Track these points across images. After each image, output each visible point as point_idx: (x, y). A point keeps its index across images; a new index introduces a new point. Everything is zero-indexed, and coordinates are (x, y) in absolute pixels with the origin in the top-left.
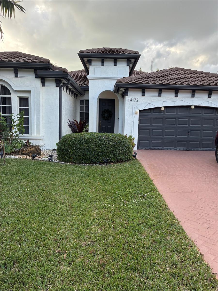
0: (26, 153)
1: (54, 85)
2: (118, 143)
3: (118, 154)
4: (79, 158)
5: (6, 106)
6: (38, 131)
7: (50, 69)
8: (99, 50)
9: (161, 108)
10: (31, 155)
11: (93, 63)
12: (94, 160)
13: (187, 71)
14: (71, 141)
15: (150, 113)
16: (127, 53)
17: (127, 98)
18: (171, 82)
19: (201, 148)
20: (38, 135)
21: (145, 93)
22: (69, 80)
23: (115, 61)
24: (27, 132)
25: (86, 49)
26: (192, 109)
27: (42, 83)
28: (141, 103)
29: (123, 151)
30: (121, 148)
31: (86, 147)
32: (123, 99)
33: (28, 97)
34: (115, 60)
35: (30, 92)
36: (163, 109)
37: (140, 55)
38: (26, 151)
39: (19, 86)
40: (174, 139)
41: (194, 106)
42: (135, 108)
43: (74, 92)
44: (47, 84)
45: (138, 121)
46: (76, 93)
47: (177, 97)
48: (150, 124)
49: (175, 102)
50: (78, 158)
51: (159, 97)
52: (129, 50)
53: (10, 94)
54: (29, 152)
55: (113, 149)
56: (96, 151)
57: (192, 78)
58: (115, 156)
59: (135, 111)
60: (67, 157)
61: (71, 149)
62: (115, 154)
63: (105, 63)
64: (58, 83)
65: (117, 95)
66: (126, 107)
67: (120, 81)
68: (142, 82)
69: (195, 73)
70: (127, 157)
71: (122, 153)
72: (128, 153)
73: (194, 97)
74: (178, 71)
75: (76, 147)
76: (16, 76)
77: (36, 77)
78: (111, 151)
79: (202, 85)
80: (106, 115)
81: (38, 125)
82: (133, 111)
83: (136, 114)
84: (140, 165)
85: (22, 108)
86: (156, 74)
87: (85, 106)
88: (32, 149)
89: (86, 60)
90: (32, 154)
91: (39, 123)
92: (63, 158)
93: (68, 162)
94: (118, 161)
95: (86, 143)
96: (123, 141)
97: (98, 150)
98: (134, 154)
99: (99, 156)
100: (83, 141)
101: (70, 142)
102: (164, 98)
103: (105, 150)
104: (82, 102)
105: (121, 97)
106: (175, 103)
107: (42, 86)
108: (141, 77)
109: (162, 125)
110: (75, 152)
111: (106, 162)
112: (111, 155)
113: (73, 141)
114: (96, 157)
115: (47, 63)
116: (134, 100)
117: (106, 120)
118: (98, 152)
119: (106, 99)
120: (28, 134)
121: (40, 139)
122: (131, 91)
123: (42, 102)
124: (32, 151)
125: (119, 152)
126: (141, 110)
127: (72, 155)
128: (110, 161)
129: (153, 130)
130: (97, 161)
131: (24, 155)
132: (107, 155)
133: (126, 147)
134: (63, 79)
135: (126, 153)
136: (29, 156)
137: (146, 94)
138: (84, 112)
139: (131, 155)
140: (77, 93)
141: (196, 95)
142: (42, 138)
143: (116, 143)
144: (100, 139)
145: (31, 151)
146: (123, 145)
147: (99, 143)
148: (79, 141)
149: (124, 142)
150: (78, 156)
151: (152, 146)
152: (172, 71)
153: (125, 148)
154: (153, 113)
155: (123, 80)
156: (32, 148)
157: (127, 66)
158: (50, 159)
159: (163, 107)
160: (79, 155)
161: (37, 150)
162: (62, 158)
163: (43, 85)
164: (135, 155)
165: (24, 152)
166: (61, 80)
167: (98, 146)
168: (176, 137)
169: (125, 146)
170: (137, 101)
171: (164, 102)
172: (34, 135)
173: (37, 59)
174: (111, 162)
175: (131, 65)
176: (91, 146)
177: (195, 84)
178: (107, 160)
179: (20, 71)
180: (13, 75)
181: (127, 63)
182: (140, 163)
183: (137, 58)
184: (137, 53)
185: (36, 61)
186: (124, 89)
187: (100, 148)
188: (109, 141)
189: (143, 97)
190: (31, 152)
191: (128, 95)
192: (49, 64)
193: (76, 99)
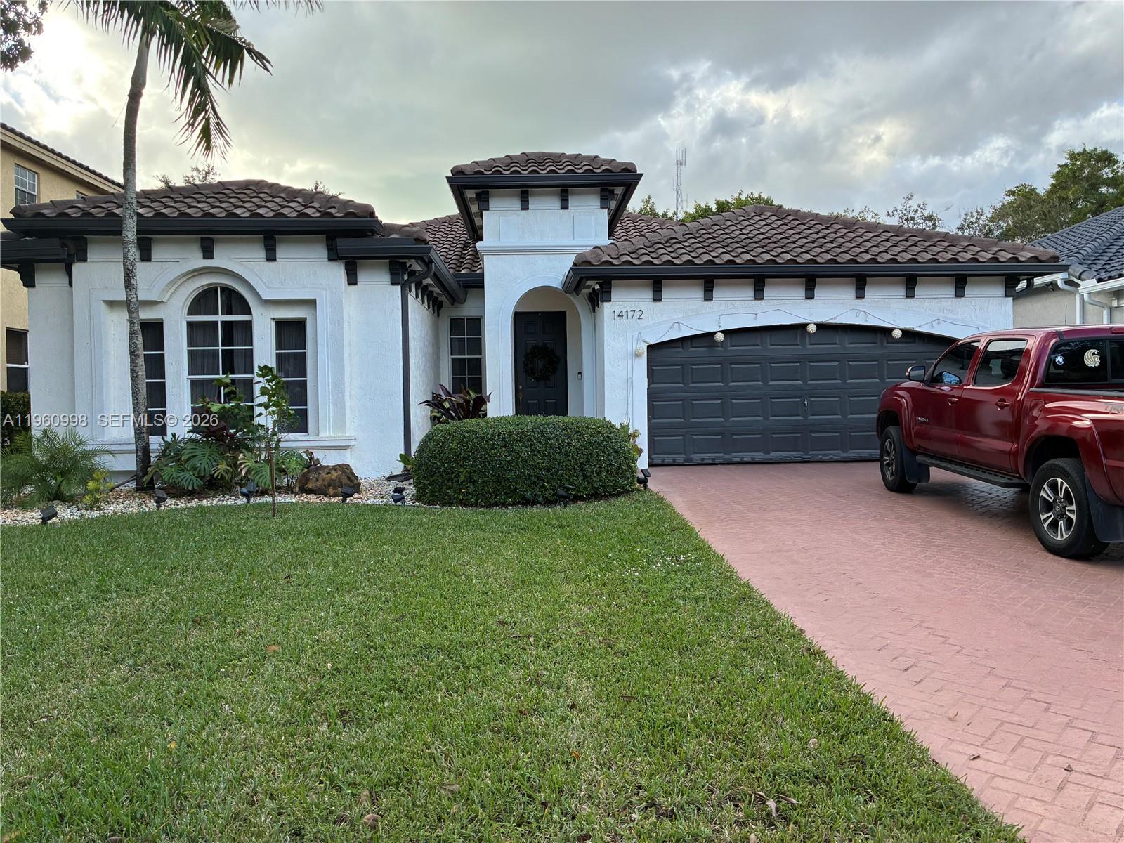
0: (316, 487)
1: (386, 278)
2: (595, 442)
3: (596, 473)
4: (486, 489)
5: (233, 350)
6: (340, 423)
7: (373, 232)
8: (511, 160)
9: (712, 334)
10: (332, 493)
11: (494, 203)
12: (529, 494)
13: (789, 215)
14: (461, 441)
15: (681, 350)
16: (599, 168)
17: (607, 308)
18: (741, 256)
19: (846, 452)
20: (340, 435)
21: (661, 291)
22: (431, 261)
23: (564, 194)
24: (303, 429)
25: (470, 162)
26: (809, 333)
27: (347, 273)
28: (651, 322)
29: (611, 465)
30: (603, 456)
31: (505, 456)
32: (594, 311)
33: (306, 318)
34: (562, 191)
35: (312, 303)
36: (720, 337)
37: (641, 175)
38: (317, 480)
39: (278, 288)
40: (761, 428)
41: (816, 324)
42: (635, 337)
43: (435, 295)
44: (362, 277)
45: (647, 379)
46: (440, 299)
47: (763, 301)
48: (684, 384)
49: (756, 315)
50: (482, 490)
51: (706, 303)
52: (604, 160)
53: (250, 313)
54: (326, 483)
55: (582, 460)
56: (534, 467)
57: (805, 241)
58: (587, 481)
59: (634, 348)
60: (449, 488)
61: (460, 466)
62: (589, 475)
63: (533, 202)
64: (399, 274)
65: (571, 298)
66: (605, 338)
67: (585, 259)
68: (652, 258)
69: (813, 223)
70: (622, 481)
71: (607, 471)
72: (623, 472)
73: (813, 298)
74: (763, 217)
75: (475, 459)
76: (271, 257)
77: (330, 260)
78: (577, 464)
79: (833, 261)
80: (540, 364)
81: (340, 404)
82: (630, 348)
83: (637, 355)
84: (661, 502)
85: (284, 353)
86: (694, 231)
87: (466, 337)
88: (334, 475)
89: (470, 194)
90: (335, 488)
91: (343, 396)
92: (435, 492)
93: (450, 504)
94: (596, 496)
95: (505, 445)
96: (608, 437)
97: (538, 463)
98: (641, 476)
99: (543, 481)
100: (496, 438)
101: (458, 443)
102: (721, 304)
103: (559, 464)
104: (456, 325)
105: (587, 305)
106: (755, 319)
107: (349, 284)
108: (648, 244)
109: (721, 384)
110: (475, 472)
111: (565, 497)
112: (577, 476)
113: (467, 443)
114: (534, 483)
115: (366, 217)
116: (630, 314)
117: (538, 379)
118: (541, 470)
119: (537, 313)
120: (307, 432)
121: (345, 448)
122: (620, 286)
123: (349, 335)
124: (336, 480)
125: (600, 467)
126: (652, 343)
127: (464, 481)
128: (574, 495)
129: (694, 402)
130: (539, 496)
131: (309, 494)
132: (566, 477)
133: (617, 452)
134: (413, 261)
135: (619, 472)
136: (326, 495)
137: (665, 294)
138: (466, 357)
139: (633, 478)
140: (443, 298)
141: (818, 292)
142: (352, 443)
143: (590, 443)
144: (542, 432)
145: (332, 480)
146: (610, 447)
147: (540, 442)
148: (483, 439)
149: (611, 439)
150: (481, 483)
151: (695, 453)
152: (743, 218)
153: (614, 457)
154: (691, 349)
155: (593, 256)
156: (333, 471)
157: (602, 208)
158: (397, 498)
159: (721, 332)
160: (484, 482)
161: (348, 476)
162: (432, 493)
163: (352, 280)
164: (645, 477)
165: (310, 486)
166: (408, 265)
167: (539, 452)
168: (767, 419)
169: (614, 449)
170: (639, 318)
171: (721, 317)
172: (327, 435)
173: (333, 205)
174: (576, 499)
175: (613, 204)
176: (518, 454)
177: (813, 261)
178: (566, 492)
179: (283, 241)
180: (262, 254)
181: (601, 199)
182: (663, 499)
183: (631, 184)
184: (629, 168)
185: (332, 211)
186: (597, 283)
187: (546, 458)
188: (568, 436)
189: (658, 304)
190: (331, 483)
191: (610, 301)
192: (372, 219)
193: (438, 315)
